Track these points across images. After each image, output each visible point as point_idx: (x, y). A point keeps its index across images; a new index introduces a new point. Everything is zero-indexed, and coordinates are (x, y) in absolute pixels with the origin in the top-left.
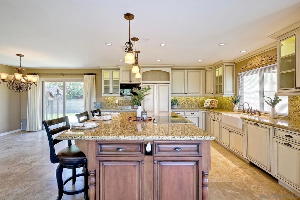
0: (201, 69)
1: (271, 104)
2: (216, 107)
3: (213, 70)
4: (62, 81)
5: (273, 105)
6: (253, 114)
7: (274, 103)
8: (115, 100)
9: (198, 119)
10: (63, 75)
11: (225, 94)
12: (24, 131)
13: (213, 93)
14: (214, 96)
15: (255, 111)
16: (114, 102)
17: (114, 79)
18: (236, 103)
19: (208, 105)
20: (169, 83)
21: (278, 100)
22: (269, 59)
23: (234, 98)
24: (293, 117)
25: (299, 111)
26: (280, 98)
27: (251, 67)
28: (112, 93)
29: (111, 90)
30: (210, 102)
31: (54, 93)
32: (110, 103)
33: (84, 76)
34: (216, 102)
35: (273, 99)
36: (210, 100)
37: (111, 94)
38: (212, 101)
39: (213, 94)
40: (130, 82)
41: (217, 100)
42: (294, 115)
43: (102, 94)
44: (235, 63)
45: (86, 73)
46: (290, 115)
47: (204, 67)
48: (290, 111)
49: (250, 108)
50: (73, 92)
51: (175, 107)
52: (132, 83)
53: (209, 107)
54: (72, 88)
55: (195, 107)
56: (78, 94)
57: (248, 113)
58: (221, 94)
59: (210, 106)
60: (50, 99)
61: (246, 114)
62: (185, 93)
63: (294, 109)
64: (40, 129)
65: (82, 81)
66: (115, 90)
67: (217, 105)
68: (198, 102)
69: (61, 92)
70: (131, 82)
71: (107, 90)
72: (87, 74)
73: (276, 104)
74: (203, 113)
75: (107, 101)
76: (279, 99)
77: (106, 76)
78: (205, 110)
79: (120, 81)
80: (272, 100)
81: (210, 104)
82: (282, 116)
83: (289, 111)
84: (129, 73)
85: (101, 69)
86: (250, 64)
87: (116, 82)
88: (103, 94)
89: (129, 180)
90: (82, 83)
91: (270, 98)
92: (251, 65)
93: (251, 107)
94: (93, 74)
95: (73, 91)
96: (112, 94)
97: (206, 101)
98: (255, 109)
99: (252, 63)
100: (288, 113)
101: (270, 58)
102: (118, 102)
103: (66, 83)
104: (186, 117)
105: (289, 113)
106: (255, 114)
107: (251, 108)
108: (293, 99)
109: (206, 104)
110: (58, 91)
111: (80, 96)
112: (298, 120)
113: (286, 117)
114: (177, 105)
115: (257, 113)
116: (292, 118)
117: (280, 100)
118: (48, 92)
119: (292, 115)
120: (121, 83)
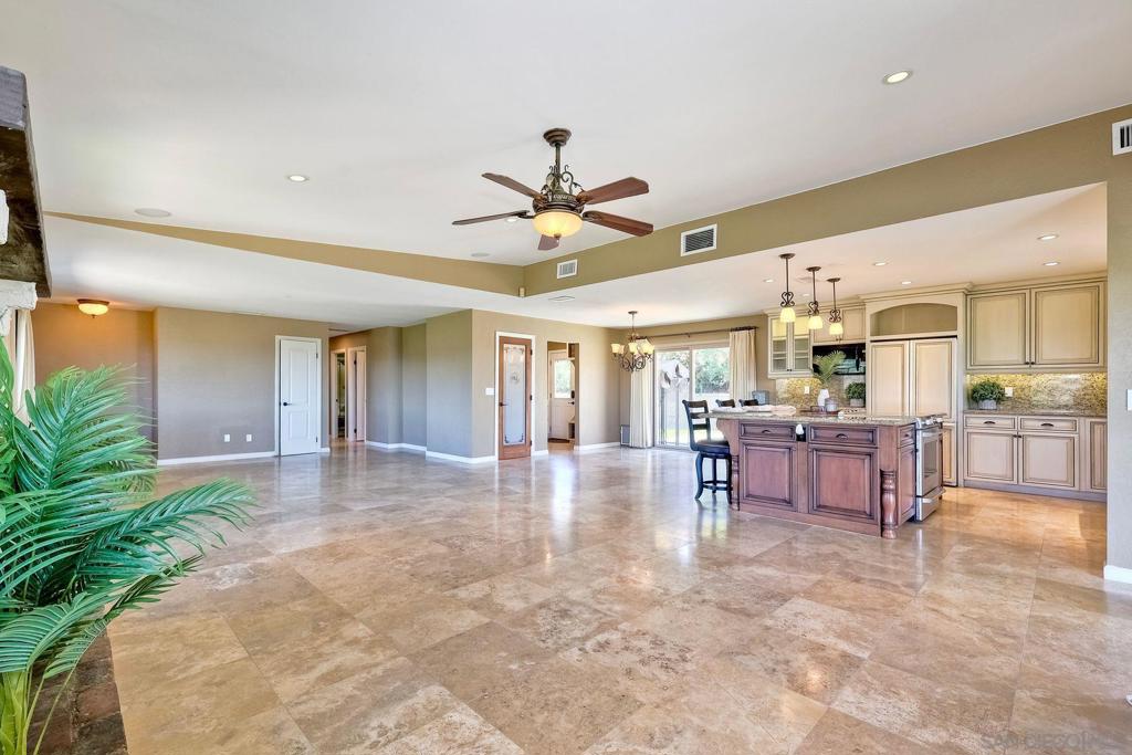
4: (687, 349)
8: (802, 388)
10: (689, 335)
12: (627, 446)
16: (799, 391)
17: (797, 335)
20: (956, 336)
28: (792, 370)
29: (790, 363)
31: (671, 375)
32: (789, 395)
33: (731, 334)
37: (790, 372)
40: (837, 340)
43: (769, 372)
45: (734, 327)
50: (705, 373)
51: (990, 404)
52: (842, 342)
54: (703, 363)
56: (716, 378)
60: (666, 385)
62: (1027, 363)
64: (649, 445)
65: (727, 345)
66: (801, 363)
69: (684, 372)
70: (840, 340)
71: (780, 363)
72: (736, 330)
74: (1096, 427)
75: (782, 390)
77: (777, 331)
79: (812, 341)
85: (766, 316)
87: (802, 343)
88: (771, 372)
89: (777, 469)
90: (727, 350)
94: (749, 328)
95: (704, 369)
96: (792, 372)
102: (809, 393)
103: (695, 352)
104: (1021, 434)
110: (677, 370)
111: (721, 384)
114: (998, 400)
118: (662, 371)
120: (813, 344)
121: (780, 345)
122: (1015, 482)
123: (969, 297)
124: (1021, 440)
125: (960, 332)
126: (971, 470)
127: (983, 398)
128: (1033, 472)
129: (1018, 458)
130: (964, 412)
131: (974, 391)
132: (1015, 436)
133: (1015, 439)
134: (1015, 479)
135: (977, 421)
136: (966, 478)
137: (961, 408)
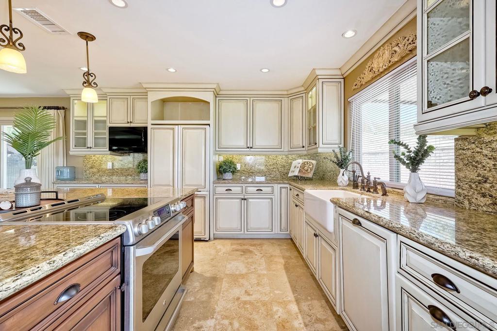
0: (282, 96)
1: (408, 162)
2: (310, 175)
3: (304, 97)
5: (412, 165)
6: (372, 190)
7: (415, 159)
8: (104, 163)
9: (271, 202)
11: (321, 145)
13: (303, 147)
14: (305, 153)
15: (375, 182)
16: (103, 166)
17: (96, 117)
18: (342, 165)
19: (296, 173)
20: (209, 125)
21: (425, 148)
22: (406, 45)
23: (339, 156)
24: (469, 200)
25: (485, 182)
26: (431, 141)
27: (371, 75)
28: (91, 148)
29: (90, 142)
30: (300, 165)
32: (95, 170)
34: (311, 167)
35: (413, 149)
36: (301, 161)
37: (89, 149)
38: (304, 164)
39: (304, 149)
40: (128, 122)
41: (314, 162)
42: (471, 193)
43: (71, 149)
44: (344, 76)
46: (459, 194)
47: (287, 91)
48: (458, 180)
49: (366, 175)
51: (228, 176)
52: (132, 125)
53: (296, 176)
55: (272, 176)
57: (363, 188)
58: (315, 147)
59: (299, 175)
61: (358, 190)
62: (248, 148)
63: (473, 175)
67: (312, 172)
68: (279, 166)
70: (131, 122)
71: (82, 142)
73: (420, 161)
74: (283, 190)
75: (89, 166)
76: (428, 144)
77: (77, 112)
78: (287, 182)
79: (108, 122)
80: (410, 152)
81: (299, 171)
82: (438, 197)
83: (456, 182)
84: (126, 103)
85: (69, 97)
86: (370, 68)
87: (100, 124)
88: (73, 151)
91: (406, 147)
92: (370, 71)
93: (369, 173)
94: (57, 108)
96: (92, 150)
97: (295, 163)
98: (375, 178)
99: (373, 66)
100: (454, 188)
101: (410, 41)
102: (111, 168)
104: (246, 197)
105: (458, 186)
106: (376, 191)
107: (369, 176)
108: (467, 144)
109: (293, 170)
112: (485, 209)
113: (450, 200)
114: (233, 172)
115: (379, 187)
116: (466, 203)
117: (431, 148)
119: (465, 192)
120: (109, 125)
121: (82, 124)
122: (242, 232)
123: (217, 99)
124: (246, 201)
125: (211, 122)
126: (218, 227)
127: (225, 171)
128: (253, 224)
129: (244, 215)
130: (214, 183)
131: (220, 167)
132: (243, 199)
133: (243, 201)
134: (243, 229)
135: (221, 189)
136: (215, 232)
137: (212, 180)
